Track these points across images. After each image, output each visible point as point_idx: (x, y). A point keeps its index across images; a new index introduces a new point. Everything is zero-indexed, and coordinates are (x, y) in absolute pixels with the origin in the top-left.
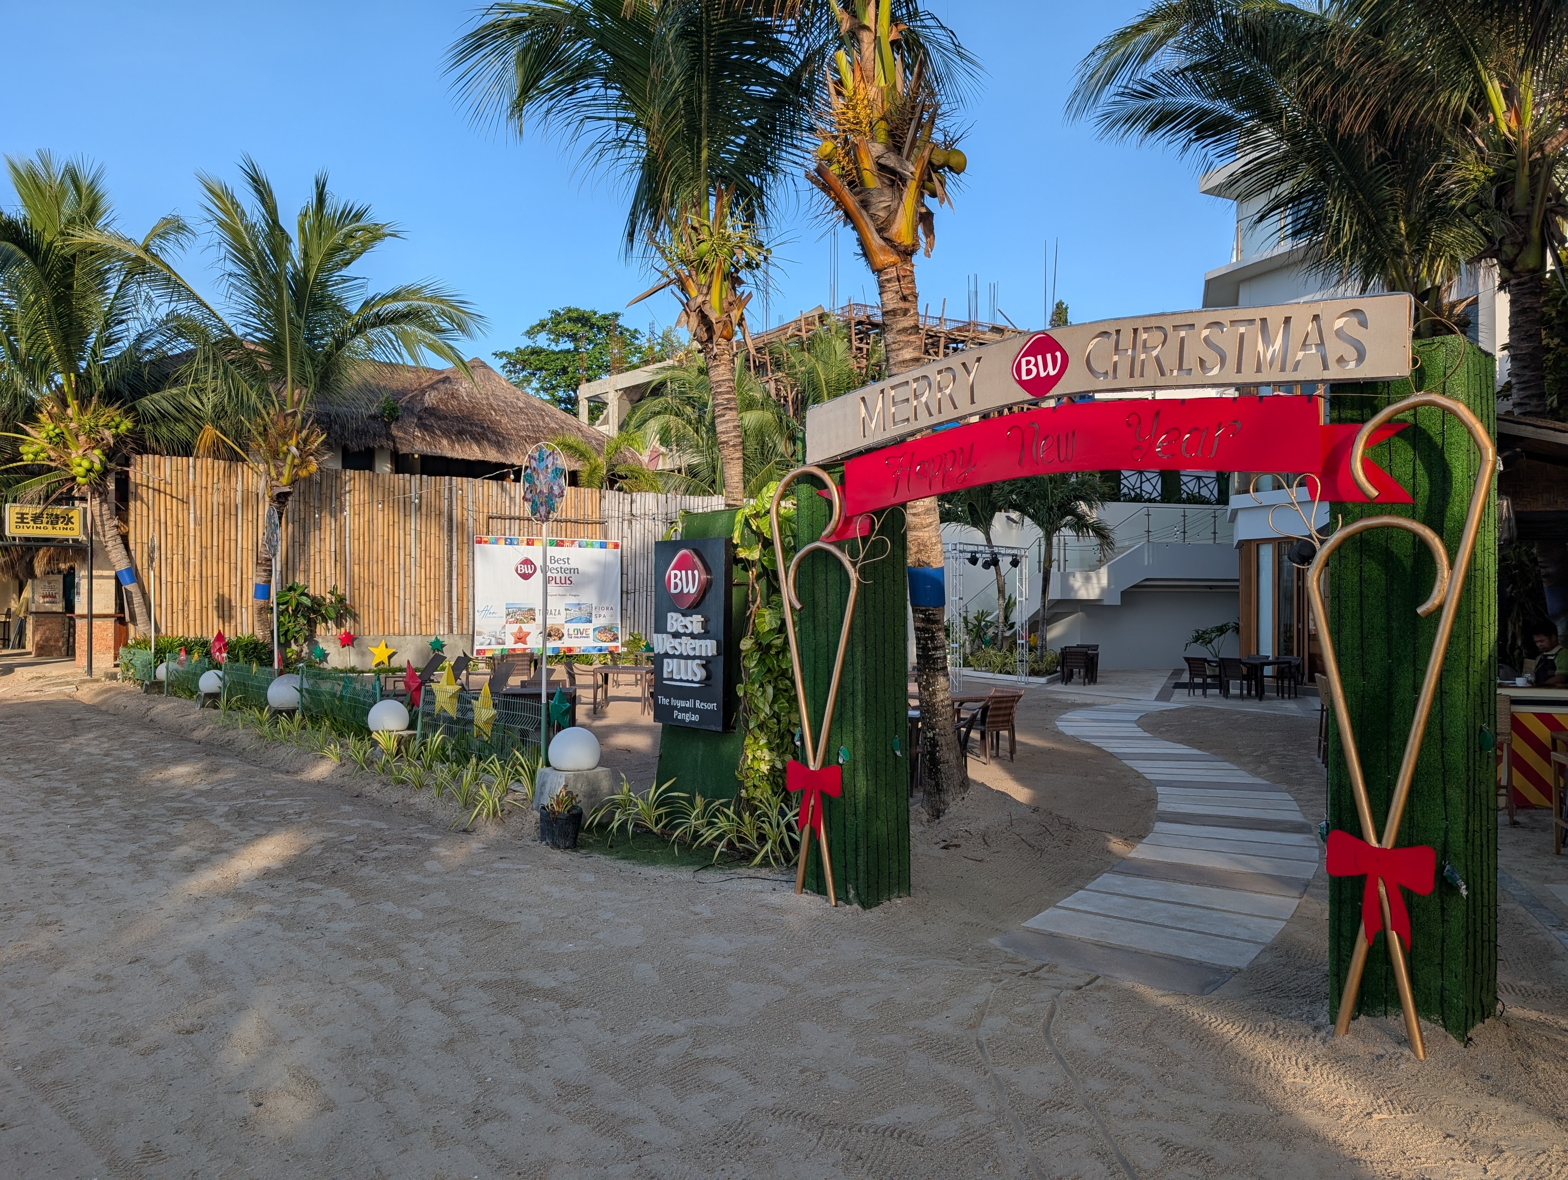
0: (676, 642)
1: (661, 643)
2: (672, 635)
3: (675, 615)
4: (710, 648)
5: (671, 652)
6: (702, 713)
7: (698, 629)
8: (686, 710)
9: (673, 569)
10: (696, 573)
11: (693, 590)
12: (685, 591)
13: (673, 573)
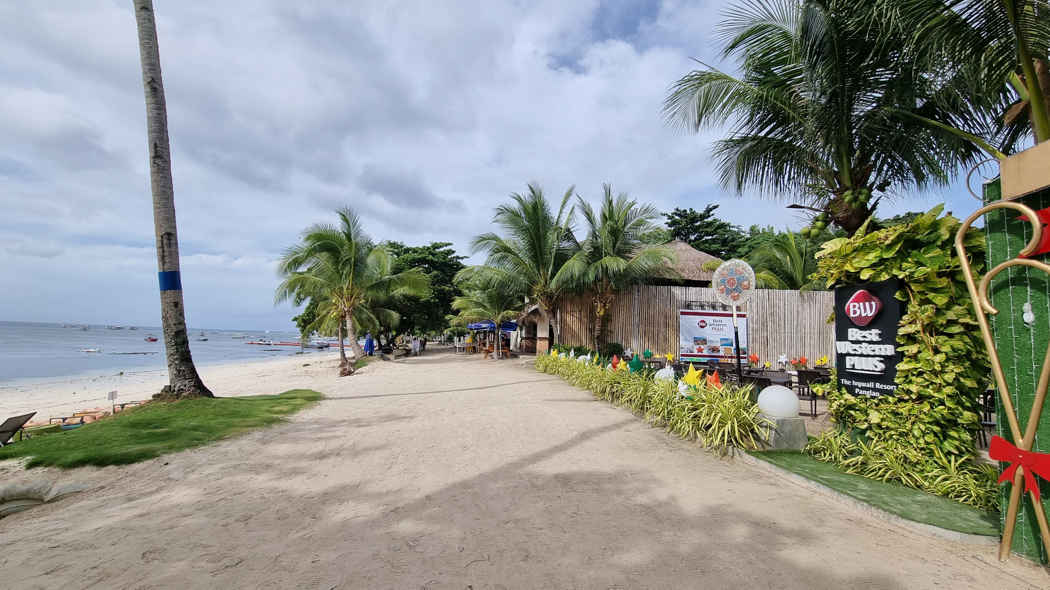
0: (856, 346)
1: (844, 347)
2: (853, 342)
3: (855, 330)
4: (889, 350)
5: (853, 352)
6: (882, 392)
7: (876, 338)
8: (866, 389)
9: (851, 302)
10: (873, 303)
11: (870, 314)
12: (864, 315)
13: (852, 305)
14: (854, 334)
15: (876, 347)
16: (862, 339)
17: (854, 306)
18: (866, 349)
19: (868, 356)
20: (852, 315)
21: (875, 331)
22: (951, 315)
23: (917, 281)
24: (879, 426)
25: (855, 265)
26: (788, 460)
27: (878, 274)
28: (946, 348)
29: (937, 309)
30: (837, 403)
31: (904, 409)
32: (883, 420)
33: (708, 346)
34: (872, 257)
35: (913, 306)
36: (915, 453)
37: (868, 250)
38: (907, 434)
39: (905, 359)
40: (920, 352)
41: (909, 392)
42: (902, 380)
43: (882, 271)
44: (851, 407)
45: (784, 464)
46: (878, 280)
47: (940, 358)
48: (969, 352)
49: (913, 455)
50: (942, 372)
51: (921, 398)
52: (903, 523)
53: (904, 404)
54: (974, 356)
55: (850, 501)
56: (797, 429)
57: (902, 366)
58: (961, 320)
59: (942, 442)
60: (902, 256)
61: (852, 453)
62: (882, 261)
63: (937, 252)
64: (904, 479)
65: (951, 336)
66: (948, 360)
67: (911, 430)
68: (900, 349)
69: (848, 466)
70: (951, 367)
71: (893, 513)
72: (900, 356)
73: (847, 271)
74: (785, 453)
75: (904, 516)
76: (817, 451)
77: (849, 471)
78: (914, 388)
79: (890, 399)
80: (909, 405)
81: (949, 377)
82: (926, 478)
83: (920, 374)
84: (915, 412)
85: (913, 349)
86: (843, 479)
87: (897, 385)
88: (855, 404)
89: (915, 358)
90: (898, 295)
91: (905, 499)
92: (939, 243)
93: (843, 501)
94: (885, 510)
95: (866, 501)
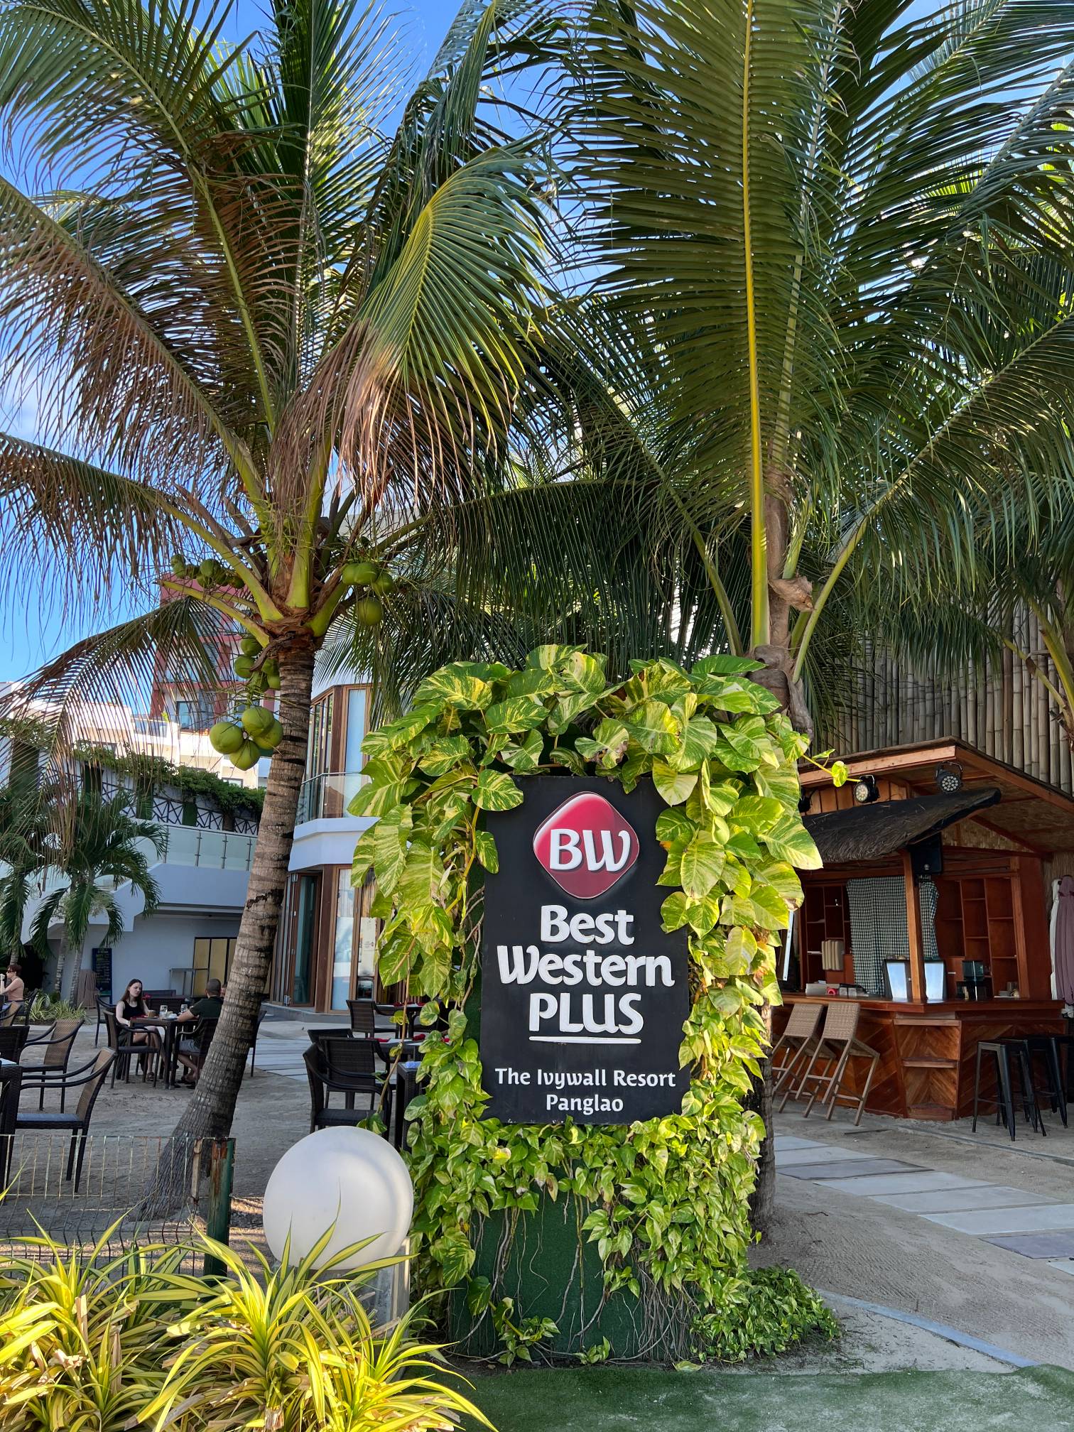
0: (565, 961)
1: (524, 962)
2: (554, 949)
3: (563, 911)
4: (663, 970)
5: (551, 981)
6: (632, 1096)
7: (626, 938)
8: (583, 1092)
9: (558, 825)
10: (624, 835)
11: (614, 865)
12: (593, 865)
13: (555, 835)
14: (557, 922)
15: (629, 961)
16: (584, 939)
17: (564, 839)
18: (596, 967)
19: (605, 989)
20: (555, 864)
21: (624, 916)
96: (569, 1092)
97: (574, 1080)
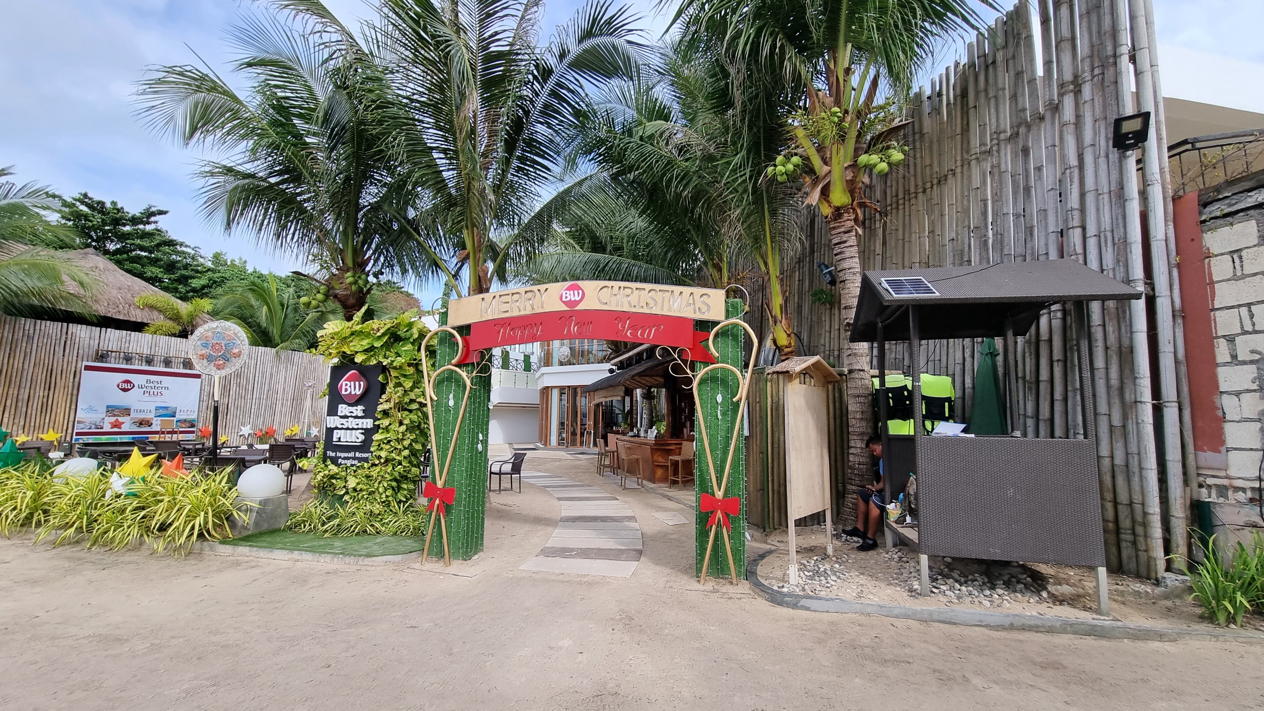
0: (343, 421)
1: (333, 421)
2: (342, 417)
3: (344, 406)
4: (368, 423)
5: (340, 426)
6: (360, 460)
7: (360, 414)
8: (348, 458)
9: (344, 381)
10: (362, 383)
11: (359, 392)
12: (353, 393)
13: (344, 383)
14: (343, 409)
15: (361, 421)
16: (349, 414)
17: (346, 385)
18: (351, 423)
19: (353, 429)
20: (343, 392)
21: (361, 407)
22: (412, 396)
23: (395, 368)
24: (355, 490)
25: (352, 348)
26: (268, 539)
27: (368, 359)
28: (407, 421)
29: (405, 391)
30: (321, 474)
31: (374, 472)
32: (358, 484)
33: (132, 419)
34: (366, 343)
35: (390, 389)
36: (378, 506)
37: (363, 337)
38: (374, 492)
39: (380, 431)
40: (390, 424)
41: (379, 457)
42: (375, 448)
43: (372, 356)
44: (332, 477)
45: (265, 544)
46: (367, 364)
47: (403, 428)
48: (420, 423)
49: (377, 508)
50: (403, 439)
51: (387, 461)
52: (368, 561)
53: (374, 468)
54: (423, 425)
55: (328, 558)
56: (279, 507)
57: (377, 437)
58: (418, 400)
59: (396, 494)
60: (387, 346)
61: (330, 518)
62: (372, 349)
63: (409, 347)
64: (369, 529)
65: (411, 411)
66: (407, 429)
67: (377, 489)
68: (377, 423)
69: (326, 531)
70: (409, 435)
71: (360, 556)
72: (376, 428)
73: (344, 352)
74: (265, 533)
75: (369, 556)
76: (297, 525)
77: (326, 535)
78: (383, 454)
79: (366, 465)
80: (378, 469)
81: (406, 443)
82: (383, 525)
83: (389, 442)
84: (382, 473)
85: (385, 422)
86: (322, 543)
87: (372, 452)
88: (337, 474)
89: (387, 429)
90: (380, 378)
91: (369, 544)
92: (411, 340)
93: (322, 560)
94: (355, 556)
95: (341, 554)
96: (345, 458)
97: (346, 455)
